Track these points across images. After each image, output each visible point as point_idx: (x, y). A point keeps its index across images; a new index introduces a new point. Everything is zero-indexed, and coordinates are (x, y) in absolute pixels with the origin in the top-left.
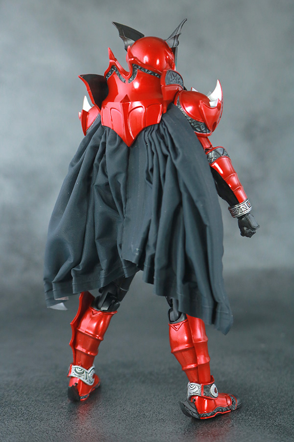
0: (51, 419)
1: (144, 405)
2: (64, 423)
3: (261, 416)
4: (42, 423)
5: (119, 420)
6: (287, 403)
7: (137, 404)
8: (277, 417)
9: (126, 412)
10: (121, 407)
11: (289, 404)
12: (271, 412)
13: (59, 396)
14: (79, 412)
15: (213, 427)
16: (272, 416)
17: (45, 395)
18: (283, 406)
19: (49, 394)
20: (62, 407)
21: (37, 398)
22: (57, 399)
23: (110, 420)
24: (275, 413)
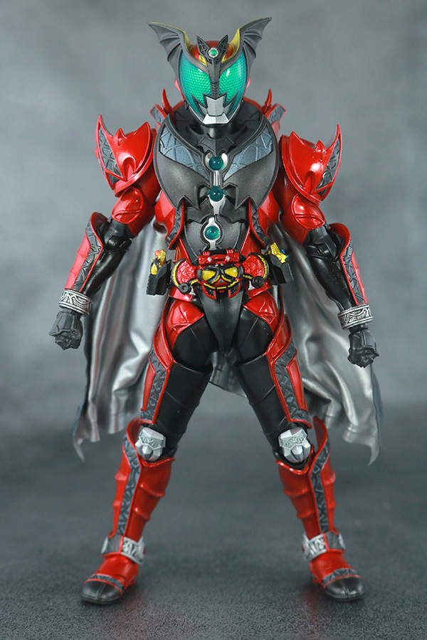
0: (30, 626)
1: (175, 606)
2: (49, 633)
3: (356, 623)
4: (15, 632)
5: (136, 631)
6: (396, 602)
7: (164, 606)
8: (381, 624)
9: (146, 619)
10: (139, 611)
11: (398, 604)
12: (371, 616)
13: (44, 592)
14: (74, 618)
15: (281, 631)
16: (372, 622)
17: (21, 591)
18: (390, 607)
19: (28, 589)
20: (47, 609)
21: (9, 595)
22: (40, 597)
23: (122, 631)
24: (378, 617)
